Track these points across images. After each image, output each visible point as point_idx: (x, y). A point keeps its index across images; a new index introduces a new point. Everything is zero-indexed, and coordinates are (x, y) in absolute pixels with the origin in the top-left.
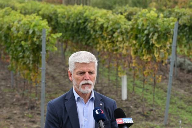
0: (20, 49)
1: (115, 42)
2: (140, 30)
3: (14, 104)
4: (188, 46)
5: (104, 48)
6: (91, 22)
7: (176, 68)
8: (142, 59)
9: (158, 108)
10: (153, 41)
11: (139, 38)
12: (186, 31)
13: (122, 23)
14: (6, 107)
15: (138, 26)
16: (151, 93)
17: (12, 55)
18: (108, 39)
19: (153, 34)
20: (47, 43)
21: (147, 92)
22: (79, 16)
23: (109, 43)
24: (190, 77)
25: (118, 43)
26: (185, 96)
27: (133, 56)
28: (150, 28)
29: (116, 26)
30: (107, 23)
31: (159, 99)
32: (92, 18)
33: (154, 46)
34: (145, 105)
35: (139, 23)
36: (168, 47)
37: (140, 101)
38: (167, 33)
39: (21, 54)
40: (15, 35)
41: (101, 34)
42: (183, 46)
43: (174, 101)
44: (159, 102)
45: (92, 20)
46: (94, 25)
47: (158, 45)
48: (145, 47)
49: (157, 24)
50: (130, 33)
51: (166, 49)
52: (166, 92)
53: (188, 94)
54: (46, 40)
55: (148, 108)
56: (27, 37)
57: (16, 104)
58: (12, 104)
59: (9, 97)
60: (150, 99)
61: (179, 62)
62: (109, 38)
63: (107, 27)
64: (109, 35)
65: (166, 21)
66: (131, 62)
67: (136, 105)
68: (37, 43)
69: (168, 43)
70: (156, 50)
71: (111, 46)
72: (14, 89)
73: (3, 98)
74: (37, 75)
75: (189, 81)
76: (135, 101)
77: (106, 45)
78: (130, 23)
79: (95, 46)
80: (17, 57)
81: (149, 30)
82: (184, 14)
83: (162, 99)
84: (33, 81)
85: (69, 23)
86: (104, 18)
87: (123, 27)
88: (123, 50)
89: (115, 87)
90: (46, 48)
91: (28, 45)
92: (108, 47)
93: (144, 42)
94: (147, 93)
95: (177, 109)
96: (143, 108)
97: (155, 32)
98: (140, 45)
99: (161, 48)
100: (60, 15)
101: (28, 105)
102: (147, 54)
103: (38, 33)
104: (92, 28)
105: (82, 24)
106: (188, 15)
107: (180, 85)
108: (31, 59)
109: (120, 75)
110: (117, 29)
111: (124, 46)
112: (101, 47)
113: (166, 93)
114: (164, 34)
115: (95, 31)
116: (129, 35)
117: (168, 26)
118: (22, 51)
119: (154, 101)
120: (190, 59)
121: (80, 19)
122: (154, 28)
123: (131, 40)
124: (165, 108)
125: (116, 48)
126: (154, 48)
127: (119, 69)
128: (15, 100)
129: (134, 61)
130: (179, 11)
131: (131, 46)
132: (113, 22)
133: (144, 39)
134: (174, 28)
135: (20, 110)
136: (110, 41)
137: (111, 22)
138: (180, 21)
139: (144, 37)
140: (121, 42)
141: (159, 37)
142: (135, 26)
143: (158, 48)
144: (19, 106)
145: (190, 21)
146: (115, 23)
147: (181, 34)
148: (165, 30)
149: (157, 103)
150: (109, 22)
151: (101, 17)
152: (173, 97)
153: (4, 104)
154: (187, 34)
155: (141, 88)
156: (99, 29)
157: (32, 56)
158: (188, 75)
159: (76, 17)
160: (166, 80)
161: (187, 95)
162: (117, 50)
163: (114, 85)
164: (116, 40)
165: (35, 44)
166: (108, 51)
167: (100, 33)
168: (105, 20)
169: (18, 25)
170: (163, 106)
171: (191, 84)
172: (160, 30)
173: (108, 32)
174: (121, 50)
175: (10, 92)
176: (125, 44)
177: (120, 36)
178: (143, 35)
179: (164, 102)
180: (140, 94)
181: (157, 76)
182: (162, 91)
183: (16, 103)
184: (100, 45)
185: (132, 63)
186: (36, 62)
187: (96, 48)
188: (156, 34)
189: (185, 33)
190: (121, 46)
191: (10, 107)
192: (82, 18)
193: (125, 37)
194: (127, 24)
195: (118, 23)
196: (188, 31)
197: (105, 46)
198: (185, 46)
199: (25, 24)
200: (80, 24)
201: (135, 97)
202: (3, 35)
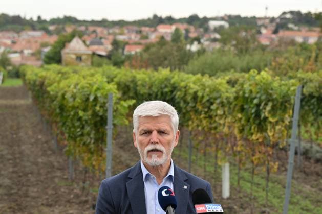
0: (77, 124)
1: (213, 117)
2: (247, 98)
3: (71, 201)
4: (316, 125)
5: (198, 126)
6: (180, 90)
7: (299, 155)
8: (251, 139)
9: (273, 210)
10: (265, 113)
11: (245, 110)
12: (313, 104)
13: (223, 90)
14: (60, 206)
15: (244, 93)
16: (264, 190)
17: (69, 133)
18: (203, 113)
19: (266, 104)
20: (114, 114)
21: (258, 188)
22: (165, 82)
23: (205, 118)
24: (319, 168)
25: (217, 119)
26: (313, 194)
27: (238, 136)
28: (261, 95)
29: (215, 95)
30: (202, 91)
31: (274, 197)
32: (183, 84)
33: (268, 120)
34: (254, 205)
35: (246, 89)
36: (287, 122)
37: (247, 199)
38: (286, 102)
39: (79, 130)
40: (70, 105)
41: (195, 107)
42: (309, 125)
43: (295, 200)
44: (275, 201)
45: (182, 87)
46: (185, 95)
47: (273, 119)
48: (254, 123)
49: (272, 89)
50: (234, 103)
51: (284, 125)
52: (284, 187)
53: (315, 191)
54: (113, 108)
55: (258, 209)
56: (87, 105)
57: (73, 202)
58: (68, 201)
59: (64, 192)
60: (262, 197)
61: (304, 147)
62: (204, 111)
63: (203, 97)
64: (205, 108)
65: (283, 85)
66: (235, 145)
67: (242, 204)
68: (101, 114)
69: (287, 116)
70: (270, 125)
71: (208, 123)
72: (73, 181)
73: (56, 193)
74: (101, 160)
75: (318, 174)
76: (241, 200)
77: (201, 121)
78: (234, 90)
79: (186, 124)
80: (75, 136)
81: (260, 98)
82: (311, 81)
83: (279, 197)
84: (97, 167)
85: (151, 92)
86: (198, 84)
87: (225, 95)
88: (223, 128)
89: (213, 180)
90: (113, 121)
91: (88, 116)
92: (203, 124)
93: (253, 116)
94: (259, 190)
95: (301, 211)
96: (252, 210)
97: (269, 100)
98: (248, 120)
99: (277, 123)
100: (139, 83)
101: (90, 202)
102: (258, 132)
103: (101, 100)
104: (182, 98)
105: (169, 93)
106: (316, 81)
107: (305, 179)
108: (92, 136)
109: (219, 163)
110: (216, 99)
111: (225, 122)
112: (195, 124)
113: (284, 189)
114: (282, 104)
115: (186, 102)
116: (232, 106)
117: (287, 92)
118: (81, 126)
119: (268, 200)
120: (319, 145)
121: (166, 86)
122: (268, 94)
123: (235, 114)
124: (282, 210)
125: (214, 125)
126: (267, 123)
127: (219, 155)
128: (72, 196)
129: (240, 143)
130: (303, 76)
131: (234, 122)
132: (210, 89)
133: (253, 111)
134: (295, 95)
135: (78, 209)
136: (207, 116)
137: (207, 90)
138: (305, 90)
139: (253, 108)
140: (221, 116)
141: (274, 108)
142: (241, 93)
143: (273, 123)
144: (77, 204)
145: (318, 89)
146: (214, 90)
147: (306, 108)
148: (283, 96)
149: (271, 203)
150: (204, 90)
151: (194, 83)
152: (295, 194)
153: (56, 202)
154: (314, 108)
155: (249, 182)
156: (191, 99)
157: (93, 132)
158: (316, 165)
159: (161, 84)
160: (284, 173)
161: (314, 193)
162: (216, 128)
163: (213, 178)
164: (215, 114)
165: (97, 116)
166: (203, 128)
167: (194, 105)
168: (199, 86)
169: (75, 91)
170: (281, 206)
171: (320, 177)
172: (276, 98)
173: (204, 104)
174: (221, 127)
175: (66, 185)
176: (227, 120)
177: (220, 108)
178: (252, 106)
179: (281, 202)
180: (249, 191)
181: (272, 164)
182: (280, 186)
183: (74, 200)
184: (193, 122)
185: (237, 146)
186: (100, 142)
187: (188, 126)
188: (270, 104)
189: (312, 107)
190: (222, 122)
191: (65, 206)
192: (168, 85)
193: (226, 109)
194: (229, 91)
195: (218, 91)
196: (316, 103)
197: (199, 123)
198: (312, 124)
199: (83, 88)
200: (167, 93)
201: (241, 195)
202: (57, 106)
